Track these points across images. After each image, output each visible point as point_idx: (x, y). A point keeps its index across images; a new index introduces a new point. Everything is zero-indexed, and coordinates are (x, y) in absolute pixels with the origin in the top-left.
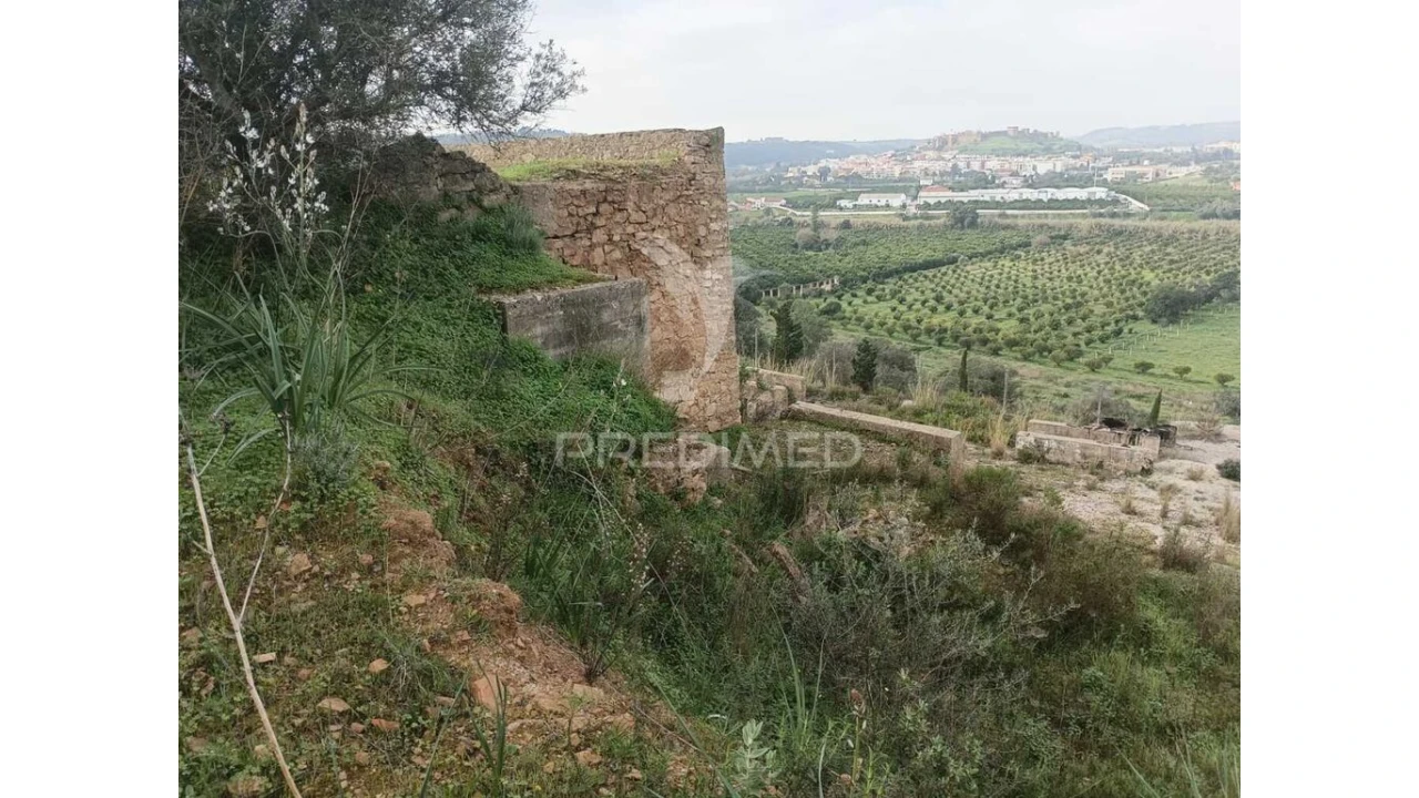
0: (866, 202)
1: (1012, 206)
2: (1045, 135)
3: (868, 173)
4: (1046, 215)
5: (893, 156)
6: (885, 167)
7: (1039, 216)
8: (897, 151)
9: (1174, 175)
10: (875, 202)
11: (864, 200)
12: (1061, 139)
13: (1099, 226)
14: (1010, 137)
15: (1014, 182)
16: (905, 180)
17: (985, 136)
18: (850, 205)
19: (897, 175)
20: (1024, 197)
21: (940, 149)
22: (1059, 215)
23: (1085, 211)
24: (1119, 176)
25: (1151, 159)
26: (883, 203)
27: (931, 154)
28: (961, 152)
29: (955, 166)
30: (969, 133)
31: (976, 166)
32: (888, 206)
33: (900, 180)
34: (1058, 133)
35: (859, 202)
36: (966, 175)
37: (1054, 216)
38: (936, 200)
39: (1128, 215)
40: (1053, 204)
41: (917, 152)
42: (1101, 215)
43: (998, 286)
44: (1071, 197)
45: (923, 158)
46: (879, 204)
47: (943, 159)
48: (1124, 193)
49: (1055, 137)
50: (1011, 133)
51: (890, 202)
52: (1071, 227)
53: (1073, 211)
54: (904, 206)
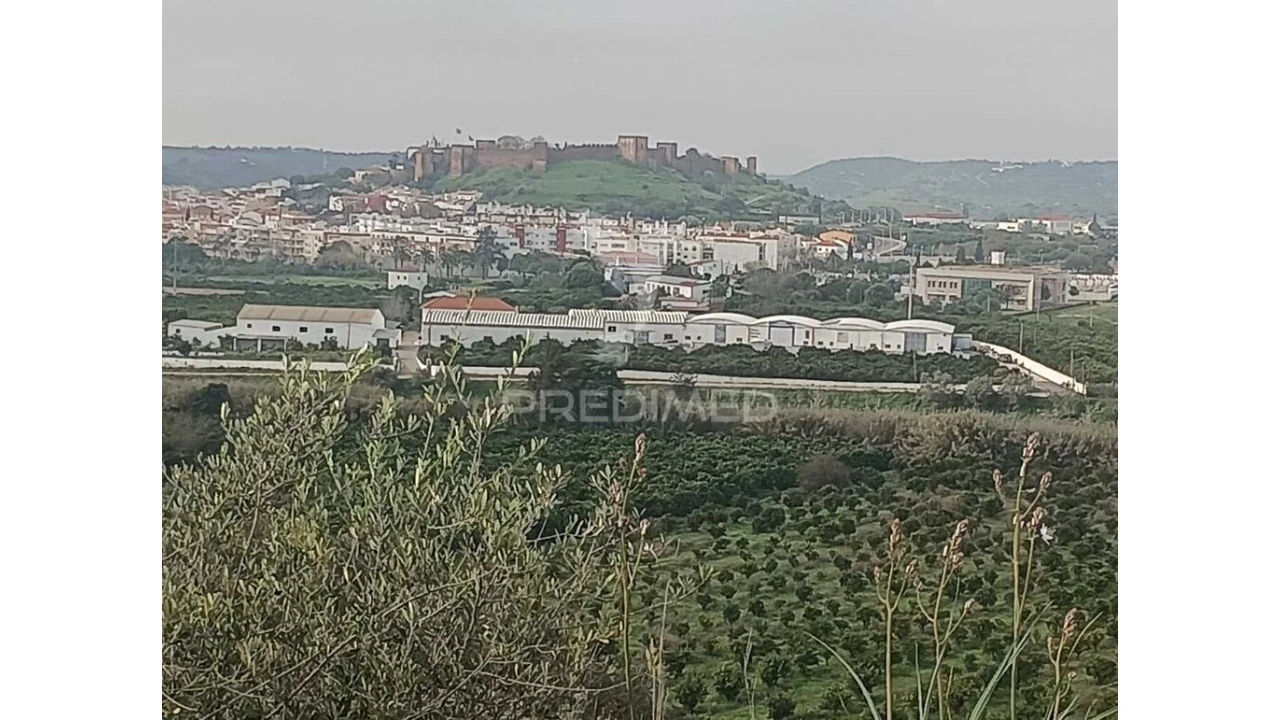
0: (262, 330)
1: (706, 361)
2: (720, 163)
3: (221, 243)
4: (808, 395)
5: (285, 193)
6: (270, 224)
7: (785, 396)
8: (297, 180)
9: (1081, 297)
10: (289, 331)
11: (254, 324)
12: (763, 179)
13: (971, 432)
14: (627, 163)
15: (686, 291)
16: (340, 269)
17: (557, 157)
18: (211, 337)
19: (311, 251)
20: (731, 340)
21: (426, 185)
22: (843, 394)
23: (914, 387)
24: (948, 292)
25: (1008, 251)
26: (315, 335)
27: (400, 196)
28: (489, 198)
29: (486, 236)
30: (510, 145)
31: (541, 238)
32: (332, 345)
33: (324, 269)
34: (752, 160)
35: (238, 331)
36: (518, 262)
37: (831, 398)
38: (479, 335)
39: (1030, 403)
40: (814, 362)
41: (359, 189)
42: (958, 401)
43: (757, 609)
44: (862, 343)
45: (379, 207)
46: (304, 339)
47: (439, 213)
48: (993, 339)
49: (748, 172)
50: (629, 153)
51: (340, 335)
52: (888, 432)
53: (876, 386)
54: (383, 349)
